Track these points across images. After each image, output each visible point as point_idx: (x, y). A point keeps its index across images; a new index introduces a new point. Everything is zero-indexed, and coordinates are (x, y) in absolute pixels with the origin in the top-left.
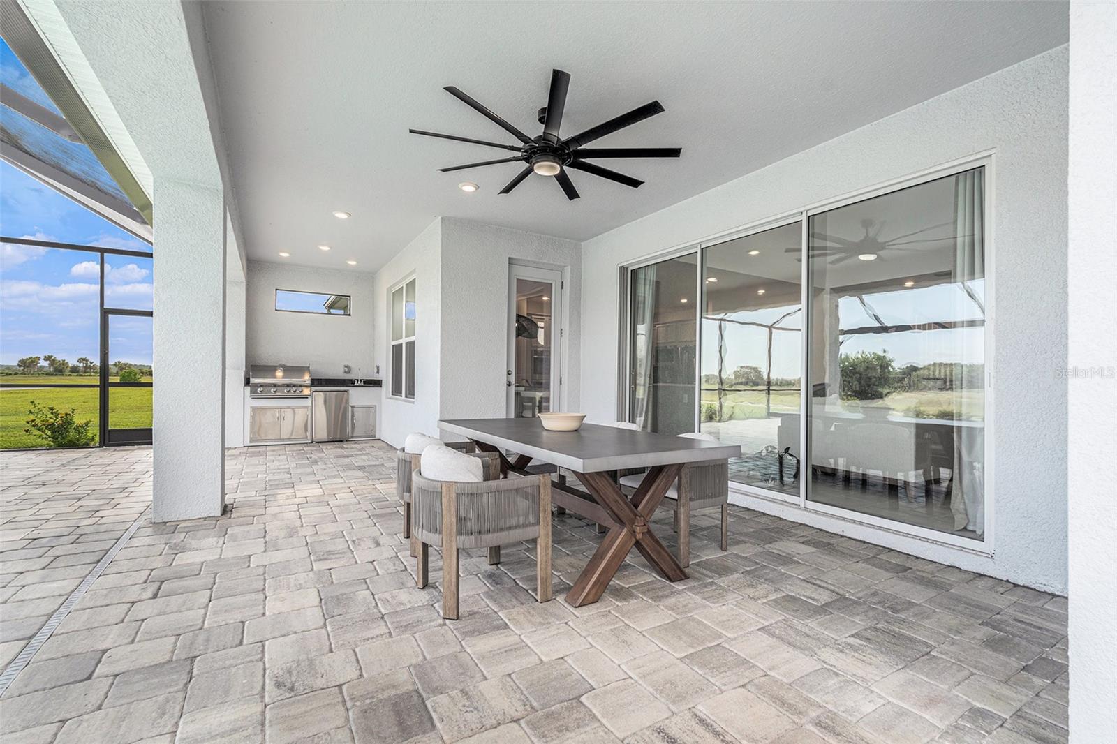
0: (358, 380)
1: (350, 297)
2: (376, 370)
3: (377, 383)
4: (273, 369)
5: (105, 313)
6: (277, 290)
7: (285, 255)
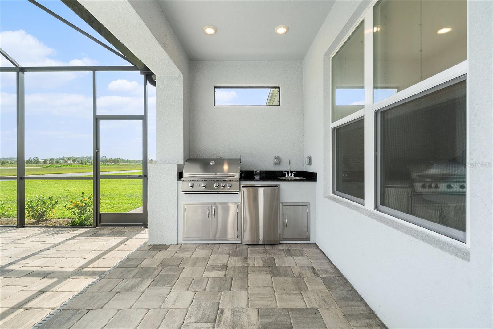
0: (288, 172)
1: (279, 88)
2: (307, 161)
3: (310, 177)
4: (220, 162)
5: (97, 119)
6: (215, 88)
7: (210, 31)
